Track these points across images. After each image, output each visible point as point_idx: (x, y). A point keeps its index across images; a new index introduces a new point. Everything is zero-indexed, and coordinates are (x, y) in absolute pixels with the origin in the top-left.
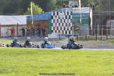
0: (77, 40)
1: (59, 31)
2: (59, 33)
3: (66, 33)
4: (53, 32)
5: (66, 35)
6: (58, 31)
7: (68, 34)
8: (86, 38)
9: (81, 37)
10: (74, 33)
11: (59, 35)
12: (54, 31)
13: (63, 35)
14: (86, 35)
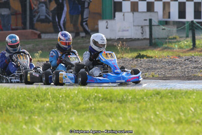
2: (148, 16)
3: (182, 14)
4: (120, 10)
5: (184, 23)
7: (190, 16)
11: (147, 23)
13: (167, 23)
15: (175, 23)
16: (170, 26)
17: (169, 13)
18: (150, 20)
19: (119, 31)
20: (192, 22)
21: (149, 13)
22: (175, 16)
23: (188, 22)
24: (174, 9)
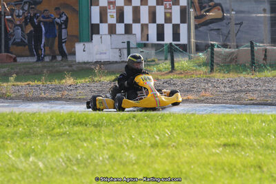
0: (212, 70)
1: (128, 29)
2: (126, 38)
3: (160, 36)
4: (98, 33)
5: (162, 46)
6: (120, 28)
8: (253, 59)
9: (233, 53)
10: (197, 37)
11: (125, 45)
12: (104, 28)
13: (145, 45)
14: (252, 43)
15: (154, 45)
16: (148, 49)
17: (148, 35)
18: (128, 43)
19: (97, 54)
20: (171, 44)
21: (127, 36)
22: (153, 38)
23: (166, 44)
24: (152, 31)
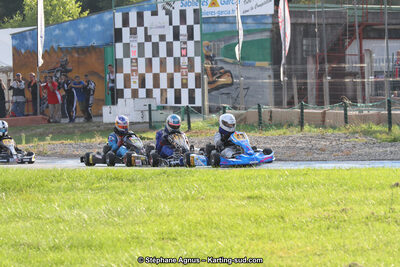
1: (149, 94)
2: (148, 101)
3: (178, 99)
4: (122, 97)
5: (179, 108)
6: (142, 93)
7: (185, 102)
8: (260, 120)
9: (242, 114)
10: (210, 100)
11: (147, 108)
12: (128, 93)
14: (259, 106)
15: (172, 107)
16: (167, 111)
17: (166, 98)
18: (150, 105)
20: (187, 106)
21: (148, 100)
22: (171, 102)
23: (183, 107)
24: (171, 94)
